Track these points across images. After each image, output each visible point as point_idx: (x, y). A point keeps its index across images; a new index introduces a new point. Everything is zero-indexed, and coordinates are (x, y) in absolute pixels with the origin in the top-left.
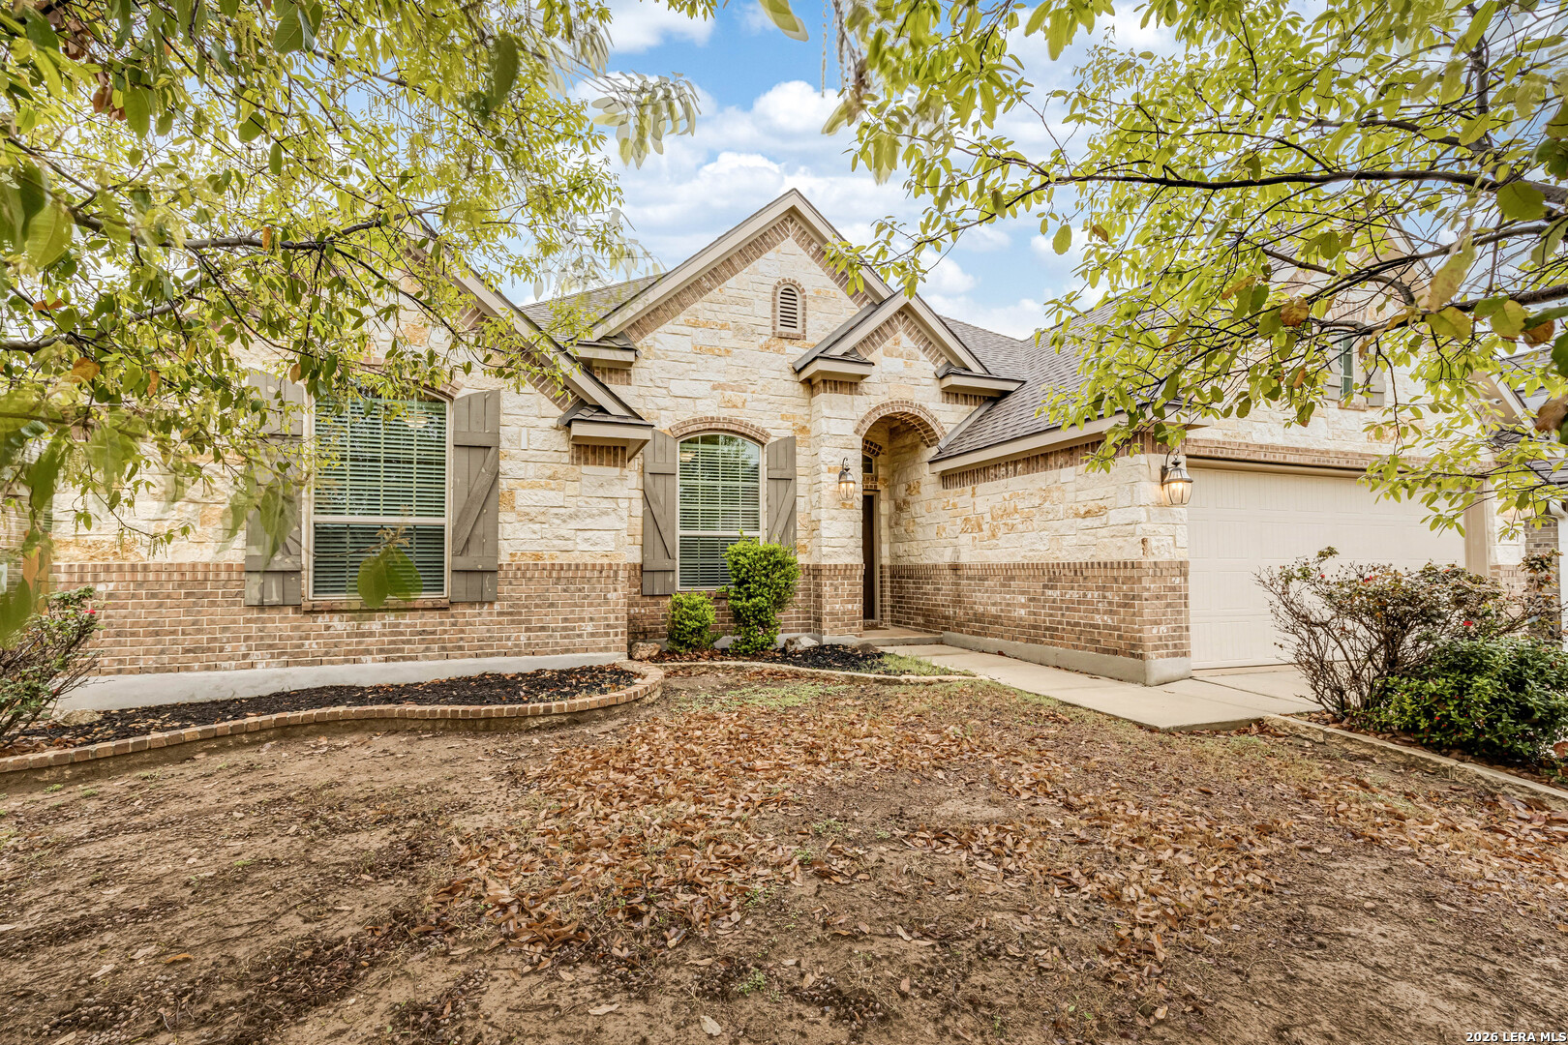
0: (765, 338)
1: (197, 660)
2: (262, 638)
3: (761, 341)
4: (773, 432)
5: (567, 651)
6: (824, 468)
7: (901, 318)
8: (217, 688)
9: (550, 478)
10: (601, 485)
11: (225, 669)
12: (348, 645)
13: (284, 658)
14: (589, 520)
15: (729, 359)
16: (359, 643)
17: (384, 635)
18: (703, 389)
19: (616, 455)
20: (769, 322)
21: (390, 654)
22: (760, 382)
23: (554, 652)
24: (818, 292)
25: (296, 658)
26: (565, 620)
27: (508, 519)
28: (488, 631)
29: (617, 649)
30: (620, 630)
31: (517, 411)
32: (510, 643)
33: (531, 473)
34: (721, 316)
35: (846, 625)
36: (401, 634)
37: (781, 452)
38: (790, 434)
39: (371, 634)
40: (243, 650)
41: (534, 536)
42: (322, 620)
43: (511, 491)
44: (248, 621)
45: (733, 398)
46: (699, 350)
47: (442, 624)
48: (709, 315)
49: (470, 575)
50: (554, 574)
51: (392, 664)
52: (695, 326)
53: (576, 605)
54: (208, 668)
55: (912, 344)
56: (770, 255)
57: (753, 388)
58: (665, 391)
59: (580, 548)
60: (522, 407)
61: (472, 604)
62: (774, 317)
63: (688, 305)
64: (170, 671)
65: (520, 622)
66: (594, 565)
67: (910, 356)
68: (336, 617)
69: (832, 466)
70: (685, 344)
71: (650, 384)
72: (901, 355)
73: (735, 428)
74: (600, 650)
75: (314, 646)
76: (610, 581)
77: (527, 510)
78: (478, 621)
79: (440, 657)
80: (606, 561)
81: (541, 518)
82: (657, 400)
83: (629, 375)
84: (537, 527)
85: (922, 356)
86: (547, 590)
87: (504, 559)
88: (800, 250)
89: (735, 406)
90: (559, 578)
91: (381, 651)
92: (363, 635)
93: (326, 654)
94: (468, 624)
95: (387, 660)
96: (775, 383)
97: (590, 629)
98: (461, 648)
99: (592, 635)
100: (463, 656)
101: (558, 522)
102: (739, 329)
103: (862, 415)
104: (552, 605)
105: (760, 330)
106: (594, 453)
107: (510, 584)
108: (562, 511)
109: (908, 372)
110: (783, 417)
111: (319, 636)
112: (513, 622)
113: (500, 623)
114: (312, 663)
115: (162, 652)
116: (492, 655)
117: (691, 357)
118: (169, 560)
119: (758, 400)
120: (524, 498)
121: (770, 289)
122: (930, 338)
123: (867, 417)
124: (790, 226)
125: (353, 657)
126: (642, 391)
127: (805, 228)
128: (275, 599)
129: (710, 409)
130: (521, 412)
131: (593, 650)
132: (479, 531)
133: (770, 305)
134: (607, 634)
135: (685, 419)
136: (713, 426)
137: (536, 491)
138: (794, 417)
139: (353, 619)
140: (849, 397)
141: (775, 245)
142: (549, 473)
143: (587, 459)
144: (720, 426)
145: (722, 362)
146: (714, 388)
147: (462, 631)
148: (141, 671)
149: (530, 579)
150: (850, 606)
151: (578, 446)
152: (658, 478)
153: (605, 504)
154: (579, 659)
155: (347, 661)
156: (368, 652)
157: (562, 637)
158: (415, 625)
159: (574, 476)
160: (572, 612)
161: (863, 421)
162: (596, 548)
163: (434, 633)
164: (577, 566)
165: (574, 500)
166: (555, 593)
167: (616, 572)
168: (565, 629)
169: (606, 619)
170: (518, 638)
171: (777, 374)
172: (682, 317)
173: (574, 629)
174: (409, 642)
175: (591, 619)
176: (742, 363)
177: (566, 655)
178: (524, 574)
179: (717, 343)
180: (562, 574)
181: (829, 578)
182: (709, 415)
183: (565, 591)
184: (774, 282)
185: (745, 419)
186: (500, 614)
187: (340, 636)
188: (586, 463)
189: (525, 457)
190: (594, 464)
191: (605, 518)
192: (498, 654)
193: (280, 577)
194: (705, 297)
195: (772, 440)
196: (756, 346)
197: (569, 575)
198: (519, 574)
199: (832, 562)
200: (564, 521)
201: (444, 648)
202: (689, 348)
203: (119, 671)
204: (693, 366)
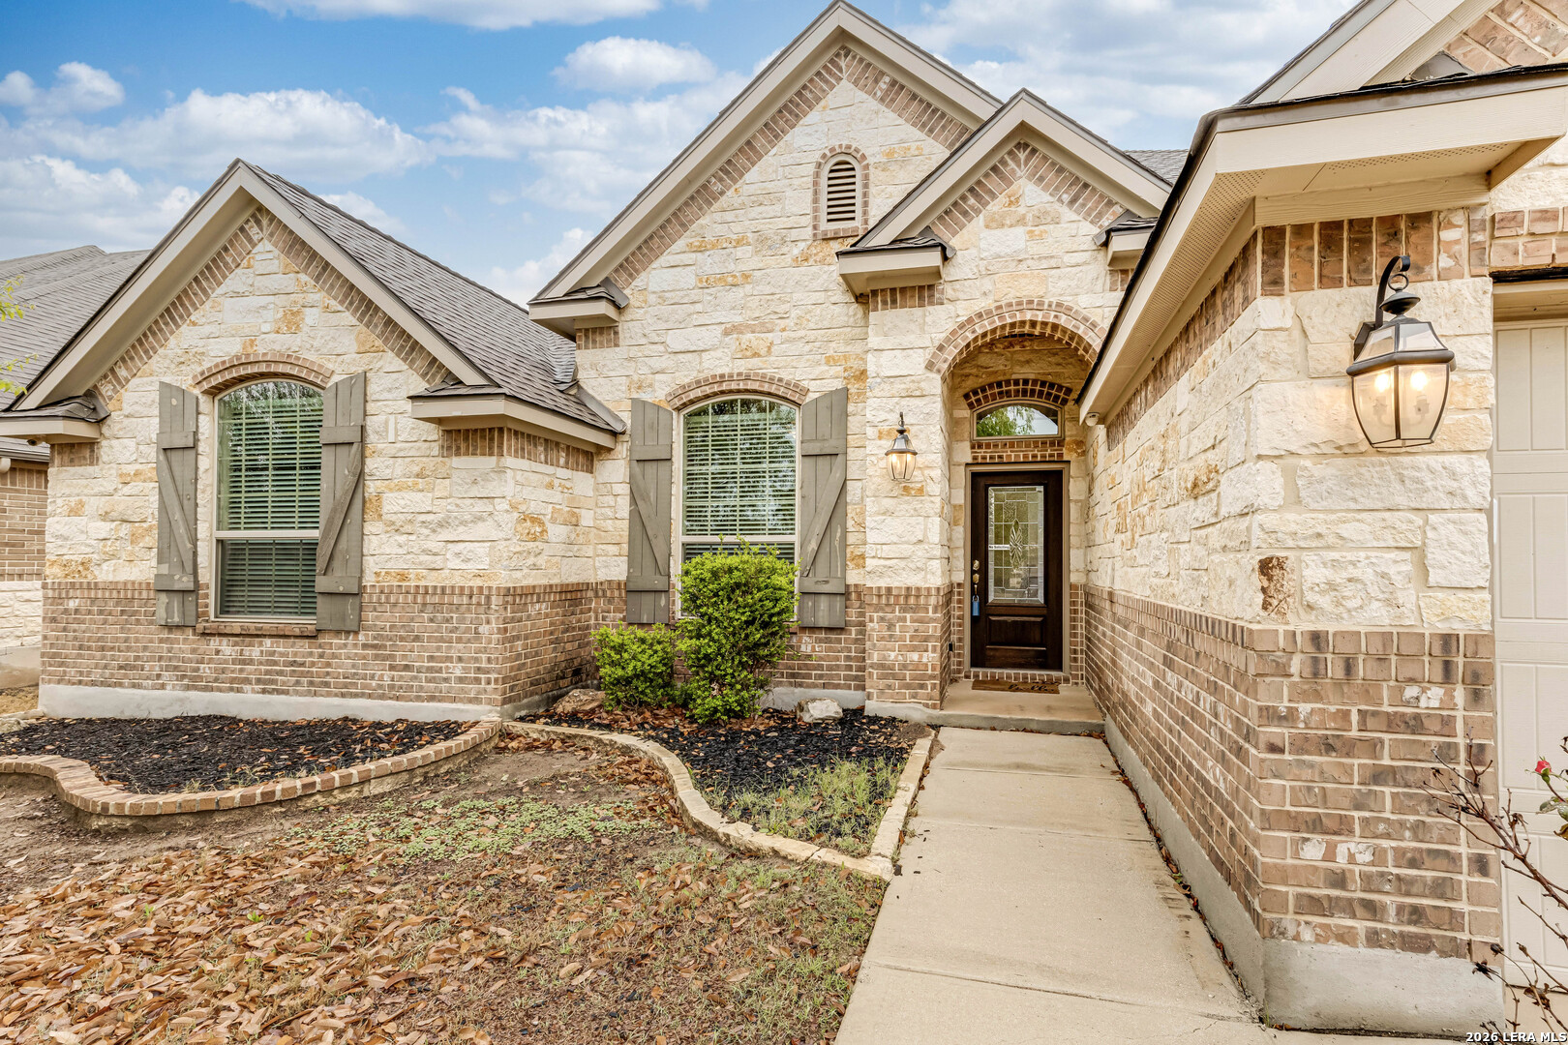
0: (802, 245)
1: (126, 676)
2: (170, 659)
3: (796, 252)
4: (813, 386)
5: (432, 699)
6: (871, 432)
7: (1022, 155)
8: (139, 706)
9: (417, 476)
10: (475, 482)
11: (145, 688)
12: (233, 672)
13: (186, 682)
14: (461, 529)
15: (748, 287)
16: (241, 671)
17: (261, 663)
18: (710, 336)
19: (492, 439)
20: (807, 220)
21: (268, 687)
22: (794, 313)
23: (419, 699)
24: (890, 154)
25: (194, 683)
26: (431, 658)
27: (374, 530)
28: (354, 666)
29: (490, 702)
30: (493, 676)
31: (386, 395)
32: (374, 683)
33: (398, 471)
34: (737, 228)
35: (908, 687)
36: (275, 663)
37: (823, 414)
38: (838, 384)
39: (251, 662)
40: (157, 671)
41: (401, 551)
42: (214, 643)
43: (379, 496)
44: (161, 641)
45: (754, 343)
46: (706, 283)
47: (311, 654)
48: (720, 229)
49: (333, 597)
50: (419, 599)
51: (267, 697)
52: (700, 250)
53: (442, 640)
54: (134, 686)
55: (1046, 197)
56: (813, 117)
57: (782, 323)
58: (661, 348)
59: (451, 565)
60: (390, 390)
61: (338, 632)
62: (816, 210)
63: (691, 222)
64: (109, 686)
65: (385, 658)
66: (462, 588)
67: (1041, 218)
68: (225, 640)
69: (885, 427)
70: (687, 278)
71: (643, 341)
72: (1021, 221)
73: (755, 386)
74: (470, 701)
75: (207, 670)
76: (482, 609)
77: (394, 518)
78: (344, 652)
79: (308, 693)
80: (478, 582)
81: (408, 528)
82: (652, 362)
83: (616, 333)
84: (402, 539)
85: (1068, 214)
86: (412, 620)
87: (369, 580)
88: (861, 95)
89: (756, 355)
90: (424, 604)
91: (259, 681)
92: (244, 662)
93: (216, 680)
94: (334, 656)
95: (264, 691)
96: (818, 310)
97: (458, 673)
98: (327, 684)
99: (461, 680)
100: (329, 694)
101: (426, 532)
102: (762, 241)
103: (940, 337)
104: (417, 639)
105: (794, 234)
106: (466, 439)
107: (375, 610)
108: (430, 517)
109: (1036, 249)
110: (830, 361)
111: (210, 661)
112: (376, 657)
113: (364, 658)
114: (206, 689)
115: (106, 667)
116: (356, 696)
117: (695, 295)
118: (111, 578)
119: (788, 341)
120: (393, 504)
121: (811, 169)
122: (1085, 178)
123: (948, 340)
124: (843, 63)
125: (236, 685)
126: (634, 352)
127: (869, 58)
128: (176, 619)
129: (722, 363)
130: (389, 396)
131: (461, 700)
132: (343, 545)
133: (810, 194)
134: (478, 681)
135: (687, 381)
136: (724, 387)
137: (403, 494)
138: (846, 358)
139: (236, 644)
140: (917, 312)
141: (818, 100)
142: (416, 469)
143: (458, 448)
144: (734, 386)
145: (740, 292)
146: (726, 333)
147: (328, 665)
148: (93, 683)
149: (395, 604)
150: (915, 656)
151: (449, 432)
152: (648, 465)
153: (480, 507)
154: (444, 711)
155: (231, 689)
156: (247, 681)
157: (429, 680)
158: (287, 655)
159: (443, 471)
160: (439, 649)
161: (941, 348)
162: (469, 566)
163: (302, 664)
164: (443, 589)
165: (443, 502)
166: (421, 623)
167: (488, 598)
168: (430, 670)
169: (477, 660)
170: (381, 678)
171: (820, 297)
172: (680, 244)
173: (440, 671)
174: (280, 673)
175: (460, 659)
176: (768, 290)
177: (431, 704)
178: (387, 598)
179: (731, 267)
180: (428, 599)
181: (878, 608)
182: (719, 372)
183: (431, 620)
184: (817, 157)
185: (769, 372)
186: (365, 646)
187: (226, 662)
188: (458, 454)
189: (393, 452)
190: (467, 454)
191: (480, 524)
192: (362, 695)
193: (181, 595)
194: (716, 206)
195: (812, 396)
196: (788, 259)
197: (436, 601)
198: (383, 597)
199: (883, 583)
200: (434, 531)
201: (311, 683)
202: (692, 281)
203: (80, 682)
204: (699, 307)
